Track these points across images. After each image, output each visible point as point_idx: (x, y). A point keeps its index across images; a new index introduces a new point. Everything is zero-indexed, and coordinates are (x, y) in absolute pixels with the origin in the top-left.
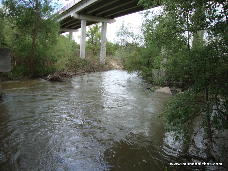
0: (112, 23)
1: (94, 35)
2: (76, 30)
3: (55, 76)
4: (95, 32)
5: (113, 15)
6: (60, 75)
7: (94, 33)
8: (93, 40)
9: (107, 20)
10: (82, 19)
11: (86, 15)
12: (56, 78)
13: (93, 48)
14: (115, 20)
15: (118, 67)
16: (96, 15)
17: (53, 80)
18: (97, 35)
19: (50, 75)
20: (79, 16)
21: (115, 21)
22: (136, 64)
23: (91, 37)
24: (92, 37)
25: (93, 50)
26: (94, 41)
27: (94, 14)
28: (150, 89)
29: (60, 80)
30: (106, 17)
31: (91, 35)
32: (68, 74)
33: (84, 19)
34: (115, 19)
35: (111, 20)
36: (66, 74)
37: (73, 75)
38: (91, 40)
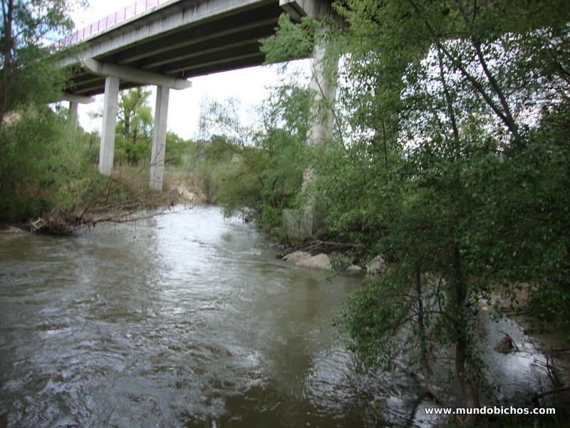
0: (183, 89)
1: (132, 112)
2: (87, 99)
3: (52, 223)
4: (134, 105)
5: (186, 72)
6: (67, 220)
7: (133, 109)
8: (127, 126)
9: (172, 82)
10: (108, 76)
11: (120, 65)
12: (56, 228)
13: (128, 146)
14: (191, 83)
15: (191, 196)
16: (144, 67)
17: (46, 232)
18: (139, 113)
19: (40, 220)
20: (102, 68)
21: (190, 85)
22: (246, 196)
23: (123, 118)
24: (127, 118)
25: (128, 151)
26: (131, 129)
27: (139, 66)
28: (285, 258)
29: (67, 232)
30: (168, 73)
31: (123, 113)
32: (87, 219)
33: (114, 77)
34: (189, 79)
35: (180, 82)
36: (81, 218)
37: (100, 221)
38: (124, 125)
